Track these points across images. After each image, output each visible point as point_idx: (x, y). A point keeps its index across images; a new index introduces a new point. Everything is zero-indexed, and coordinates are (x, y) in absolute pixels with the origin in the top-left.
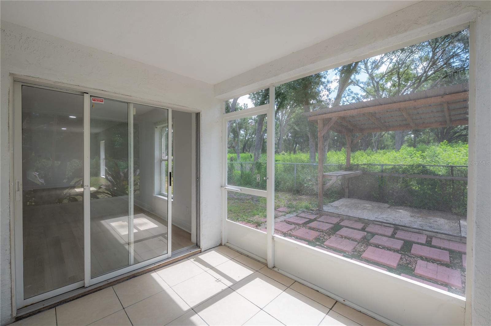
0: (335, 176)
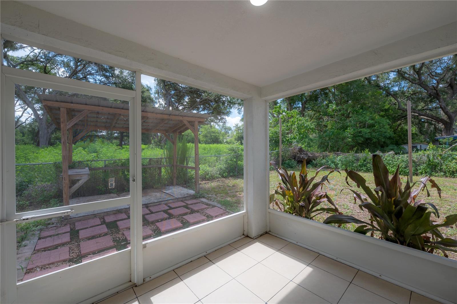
0: (86, 174)
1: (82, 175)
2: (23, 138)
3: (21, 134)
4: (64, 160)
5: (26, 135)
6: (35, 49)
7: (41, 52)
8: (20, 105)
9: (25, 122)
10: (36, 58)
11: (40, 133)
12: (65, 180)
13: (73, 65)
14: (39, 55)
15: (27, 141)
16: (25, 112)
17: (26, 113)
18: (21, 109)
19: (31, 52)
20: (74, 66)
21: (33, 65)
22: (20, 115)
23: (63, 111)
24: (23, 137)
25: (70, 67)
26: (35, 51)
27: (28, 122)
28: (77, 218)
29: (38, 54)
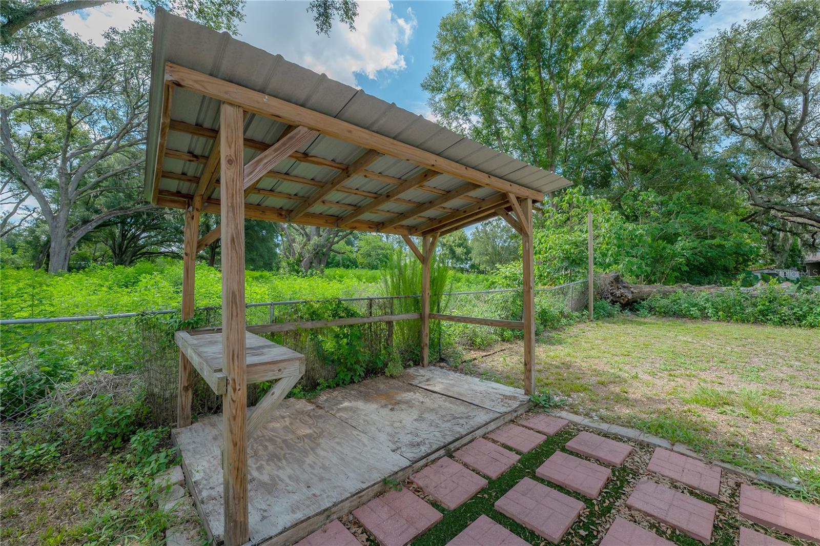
0: (295, 360)
1: (281, 365)
2: (12, 256)
3: (10, 250)
4: (234, 307)
5: (20, 252)
6: (50, 80)
7: (62, 86)
8: (11, 190)
9: (20, 225)
10: (51, 98)
11: (53, 245)
12: (235, 390)
13: (124, 116)
14: (56, 92)
15: (20, 262)
16: (20, 206)
17: (23, 209)
18: (13, 200)
19: (41, 86)
20: (125, 119)
21: (42, 111)
22: (11, 211)
23: (230, 122)
24: (13, 254)
25: (117, 119)
26: (49, 85)
27: (27, 225)
28: (274, 540)
29: (54, 90)
